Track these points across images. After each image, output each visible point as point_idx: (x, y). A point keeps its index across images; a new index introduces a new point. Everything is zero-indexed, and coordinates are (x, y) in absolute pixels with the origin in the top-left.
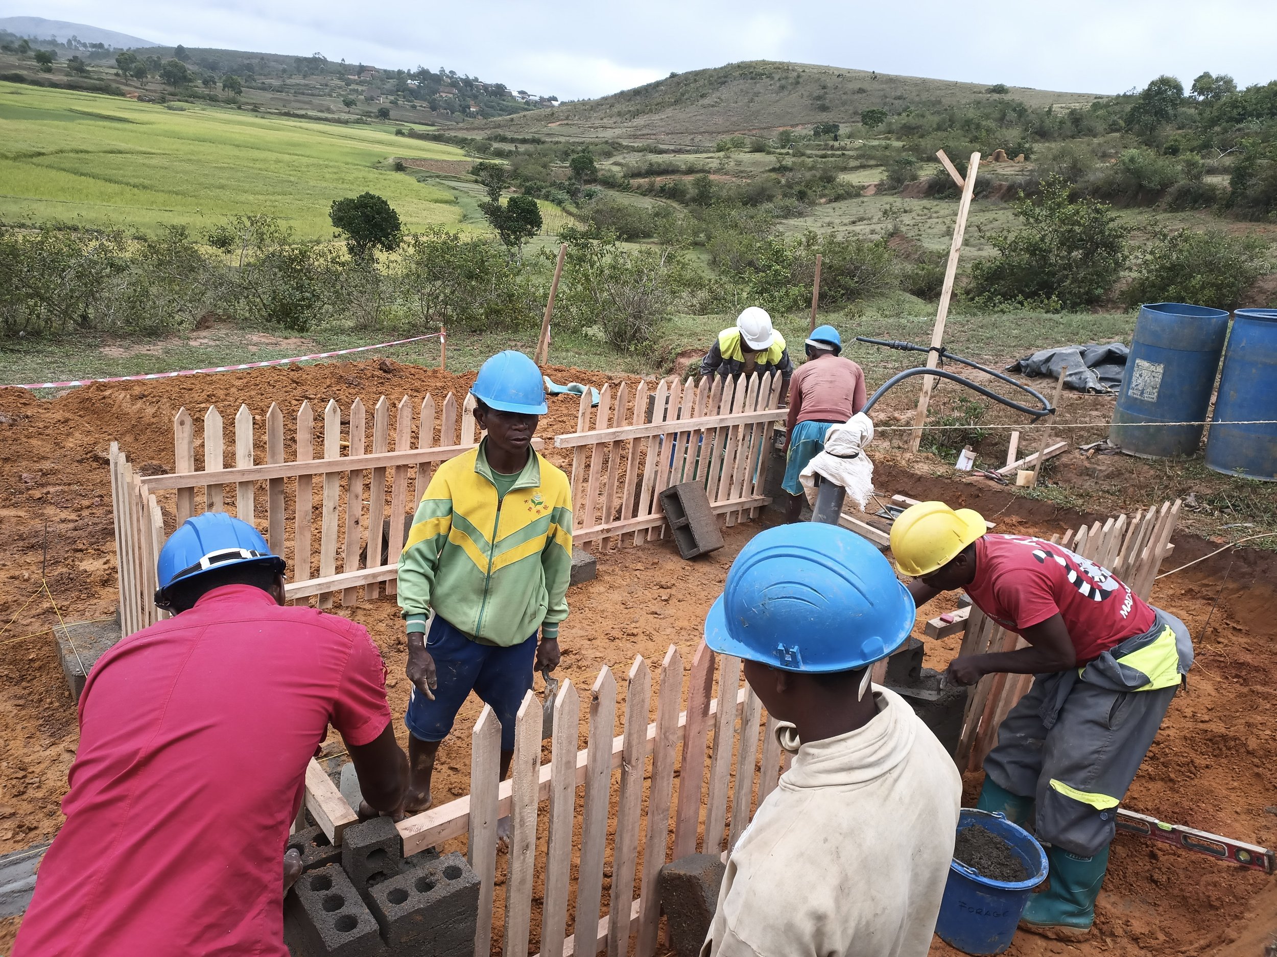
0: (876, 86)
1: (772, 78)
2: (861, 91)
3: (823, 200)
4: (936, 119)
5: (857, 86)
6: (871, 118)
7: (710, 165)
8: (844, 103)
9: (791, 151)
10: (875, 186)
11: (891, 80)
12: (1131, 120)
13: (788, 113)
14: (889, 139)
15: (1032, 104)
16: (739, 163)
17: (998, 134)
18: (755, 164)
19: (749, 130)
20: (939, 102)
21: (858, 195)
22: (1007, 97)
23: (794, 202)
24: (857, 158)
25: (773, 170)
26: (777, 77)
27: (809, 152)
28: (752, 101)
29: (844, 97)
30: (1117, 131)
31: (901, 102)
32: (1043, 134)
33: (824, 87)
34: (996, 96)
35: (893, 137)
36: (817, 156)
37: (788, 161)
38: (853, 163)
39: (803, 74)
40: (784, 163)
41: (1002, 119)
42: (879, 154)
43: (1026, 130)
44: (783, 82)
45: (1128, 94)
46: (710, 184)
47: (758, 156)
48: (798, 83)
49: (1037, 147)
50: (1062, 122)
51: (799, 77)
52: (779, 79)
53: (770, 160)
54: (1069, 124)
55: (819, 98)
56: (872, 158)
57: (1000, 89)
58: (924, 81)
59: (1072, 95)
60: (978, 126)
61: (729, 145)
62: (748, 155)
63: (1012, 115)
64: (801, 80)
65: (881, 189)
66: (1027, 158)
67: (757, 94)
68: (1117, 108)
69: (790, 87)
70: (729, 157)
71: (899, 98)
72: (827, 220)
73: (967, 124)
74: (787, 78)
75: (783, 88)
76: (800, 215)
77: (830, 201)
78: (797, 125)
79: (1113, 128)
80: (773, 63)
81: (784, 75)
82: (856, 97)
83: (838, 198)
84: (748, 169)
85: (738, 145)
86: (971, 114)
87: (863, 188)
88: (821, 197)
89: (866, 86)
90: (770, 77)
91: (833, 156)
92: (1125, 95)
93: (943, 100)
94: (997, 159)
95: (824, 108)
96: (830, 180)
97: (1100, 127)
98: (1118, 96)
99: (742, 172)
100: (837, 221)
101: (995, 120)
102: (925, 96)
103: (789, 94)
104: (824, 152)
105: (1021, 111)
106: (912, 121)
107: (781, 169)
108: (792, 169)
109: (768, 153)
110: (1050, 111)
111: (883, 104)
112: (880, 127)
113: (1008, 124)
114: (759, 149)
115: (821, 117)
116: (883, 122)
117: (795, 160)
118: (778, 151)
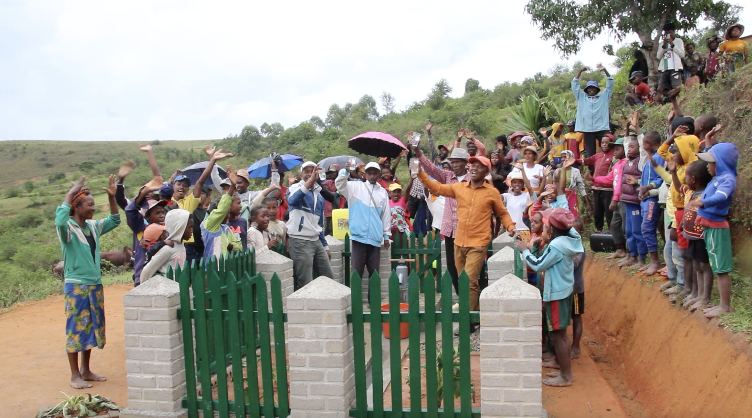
2: (70, 153)
5: (67, 150)
6: (86, 167)
8: (61, 161)
9: (37, 193)
12: (239, 150)
13: (23, 171)
14: (101, 177)
15: (180, 148)
17: (168, 167)
18: (13, 205)
20: (123, 153)
22: (162, 147)
25: (30, 206)
26: (8, 150)
27: (50, 192)
31: (99, 156)
33: (45, 153)
34: (158, 146)
35: (103, 176)
36: (58, 193)
37: (40, 200)
39: (27, 146)
40: (37, 201)
41: (168, 157)
44: (14, 152)
45: (229, 137)
47: (15, 199)
48: (25, 152)
51: (25, 148)
52: (11, 152)
53: (26, 201)
55: (43, 160)
57: (157, 143)
58: (109, 143)
59: (198, 141)
62: (7, 200)
63: (173, 155)
64: (26, 151)
68: (227, 144)
69: (19, 155)
71: (97, 154)
74: (16, 150)
75: (15, 156)
78: (32, 178)
80: (3, 142)
81: (13, 148)
82: (69, 156)
84: (10, 209)
89: (72, 149)
90: (3, 150)
92: (228, 138)
93: (125, 152)
95: (48, 166)
98: (224, 139)
99: (6, 211)
101: (164, 159)
102: (113, 151)
103: (21, 159)
104: (62, 191)
105: (178, 153)
107: (36, 205)
108: (44, 204)
109: (21, 197)
110: (192, 151)
111: (89, 159)
112: (93, 171)
113: (173, 160)
114: (13, 195)
115: (49, 170)
116: (92, 168)
117: (43, 198)
118: (28, 194)
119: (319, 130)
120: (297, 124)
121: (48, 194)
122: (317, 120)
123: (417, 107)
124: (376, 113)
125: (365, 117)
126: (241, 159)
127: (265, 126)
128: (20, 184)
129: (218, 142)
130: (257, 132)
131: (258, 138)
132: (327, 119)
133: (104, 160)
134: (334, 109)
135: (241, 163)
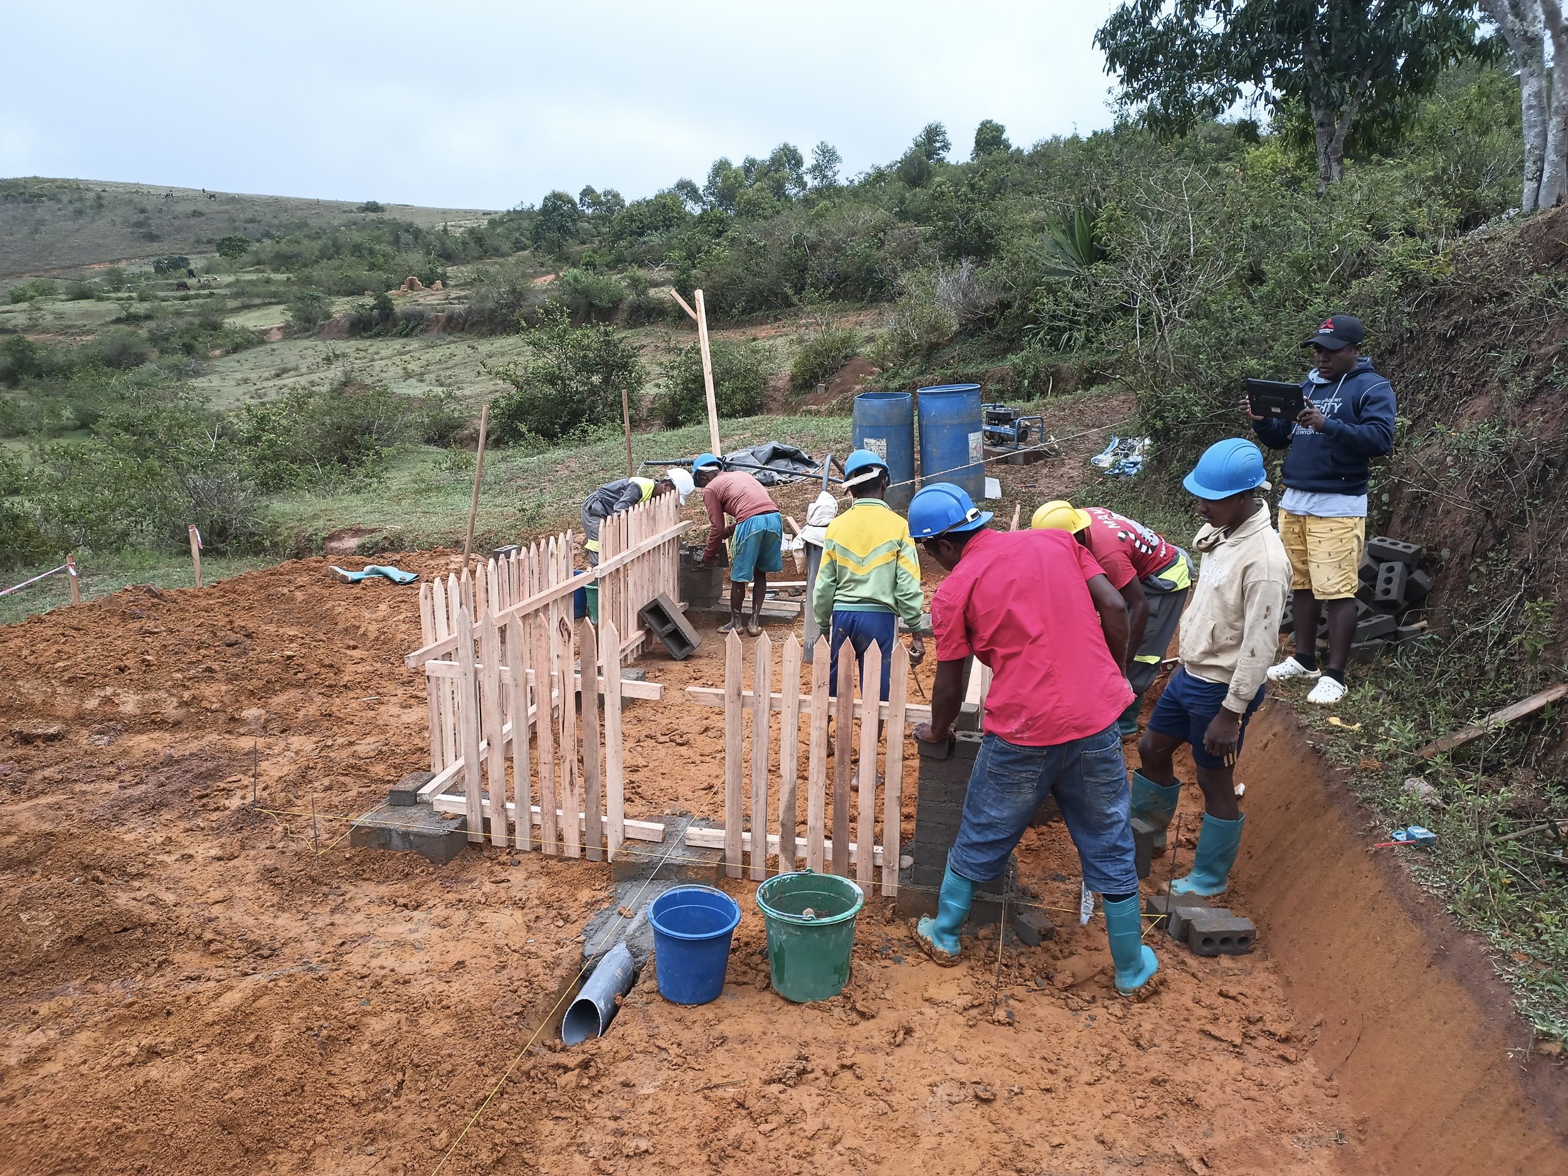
0: (214, 207)
1: (59, 201)
2: (196, 214)
3: (217, 352)
4: (316, 245)
5: (191, 208)
6: (231, 247)
7: (13, 322)
8: (178, 230)
9: (134, 295)
10: (279, 329)
11: (233, 200)
12: (537, 237)
13: (99, 245)
14: (265, 272)
15: (420, 223)
16: (60, 316)
17: (398, 260)
18: (85, 314)
19: (46, 271)
20: (306, 225)
21: (262, 342)
22: (386, 216)
23: (179, 358)
24: (236, 296)
25: (118, 321)
26: (65, 199)
27: (161, 294)
28: (36, 231)
29: (177, 223)
30: (524, 248)
31: (255, 225)
32: (448, 257)
33: (143, 211)
34: (372, 216)
35: (269, 268)
36: (175, 298)
37: (140, 308)
38: (231, 304)
40: (132, 310)
41: (396, 241)
42: (261, 289)
43: (428, 253)
44: (78, 205)
46: (31, 347)
47: (85, 304)
48: (101, 206)
49: (451, 270)
50: (464, 243)
51: (99, 197)
52: (70, 202)
53: (110, 308)
54: (472, 244)
55: (139, 224)
56: (258, 296)
57: (373, 207)
58: (277, 200)
59: (457, 211)
60: (372, 252)
61: (31, 293)
62: (70, 304)
63: (408, 238)
64: (105, 202)
65: (288, 333)
66: (444, 285)
67: (42, 222)
68: (514, 225)
69: (90, 212)
70: (39, 309)
71: (252, 221)
72: (239, 376)
73: (357, 249)
74: (81, 200)
75: (79, 213)
76: (197, 374)
77: (228, 353)
78: (119, 260)
79: (519, 246)
80: (54, 180)
81: (76, 196)
82: (192, 221)
83: (237, 348)
84: (80, 323)
85: (48, 292)
86: (357, 237)
87: (266, 332)
88: (214, 348)
89: (201, 207)
90: (53, 198)
91: (197, 296)
92: (515, 211)
93: (310, 222)
94: (412, 287)
95: (152, 238)
96: (216, 327)
97: (506, 247)
98: (509, 212)
99: (70, 327)
100: (253, 376)
101: (390, 244)
102: (284, 218)
103: (93, 220)
104: (182, 293)
105: (417, 233)
106: (283, 247)
107: (132, 319)
108: (148, 317)
109: (100, 299)
110: (445, 230)
111: (235, 229)
112: (245, 258)
113: (407, 248)
114: (82, 294)
115: (155, 247)
116: (245, 250)
117: (146, 305)
118: (113, 295)
119: (694, 209)
120: (651, 196)
121: (156, 297)
122: (687, 188)
123: (879, 176)
124: (800, 182)
125: (778, 190)
126: (542, 257)
127: (588, 192)
128: (95, 274)
129: (497, 217)
130: (574, 204)
131: (575, 214)
132: (707, 188)
133: (268, 235)
134: (722, 167)
135: (542, 265)
